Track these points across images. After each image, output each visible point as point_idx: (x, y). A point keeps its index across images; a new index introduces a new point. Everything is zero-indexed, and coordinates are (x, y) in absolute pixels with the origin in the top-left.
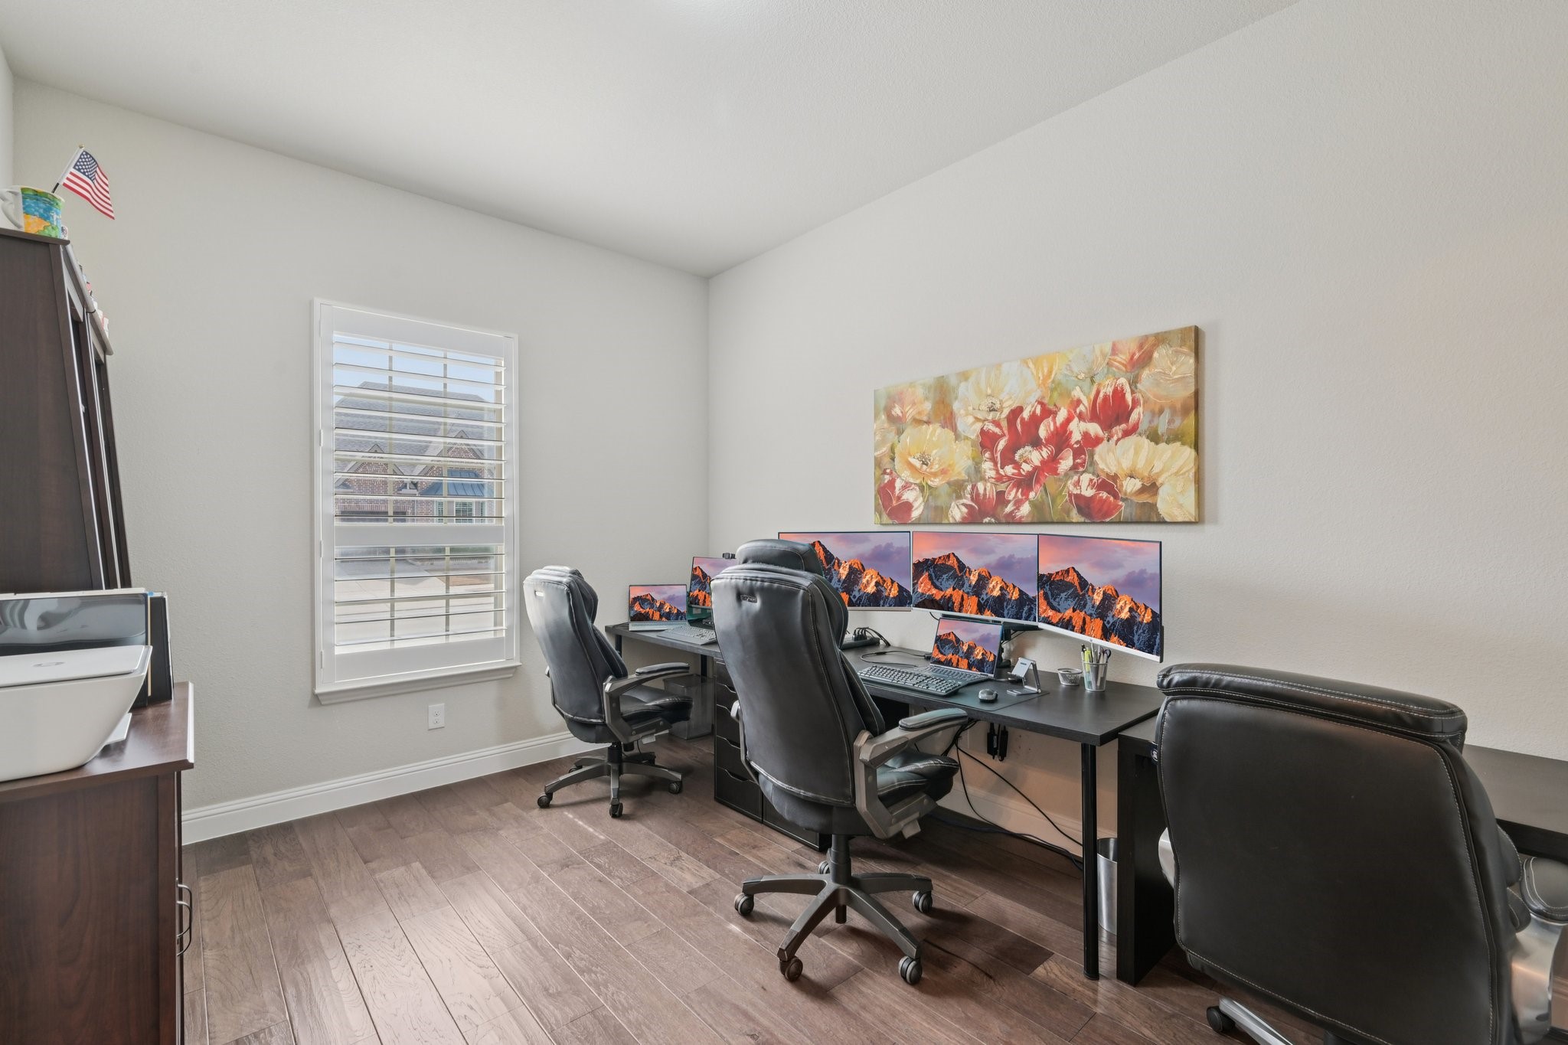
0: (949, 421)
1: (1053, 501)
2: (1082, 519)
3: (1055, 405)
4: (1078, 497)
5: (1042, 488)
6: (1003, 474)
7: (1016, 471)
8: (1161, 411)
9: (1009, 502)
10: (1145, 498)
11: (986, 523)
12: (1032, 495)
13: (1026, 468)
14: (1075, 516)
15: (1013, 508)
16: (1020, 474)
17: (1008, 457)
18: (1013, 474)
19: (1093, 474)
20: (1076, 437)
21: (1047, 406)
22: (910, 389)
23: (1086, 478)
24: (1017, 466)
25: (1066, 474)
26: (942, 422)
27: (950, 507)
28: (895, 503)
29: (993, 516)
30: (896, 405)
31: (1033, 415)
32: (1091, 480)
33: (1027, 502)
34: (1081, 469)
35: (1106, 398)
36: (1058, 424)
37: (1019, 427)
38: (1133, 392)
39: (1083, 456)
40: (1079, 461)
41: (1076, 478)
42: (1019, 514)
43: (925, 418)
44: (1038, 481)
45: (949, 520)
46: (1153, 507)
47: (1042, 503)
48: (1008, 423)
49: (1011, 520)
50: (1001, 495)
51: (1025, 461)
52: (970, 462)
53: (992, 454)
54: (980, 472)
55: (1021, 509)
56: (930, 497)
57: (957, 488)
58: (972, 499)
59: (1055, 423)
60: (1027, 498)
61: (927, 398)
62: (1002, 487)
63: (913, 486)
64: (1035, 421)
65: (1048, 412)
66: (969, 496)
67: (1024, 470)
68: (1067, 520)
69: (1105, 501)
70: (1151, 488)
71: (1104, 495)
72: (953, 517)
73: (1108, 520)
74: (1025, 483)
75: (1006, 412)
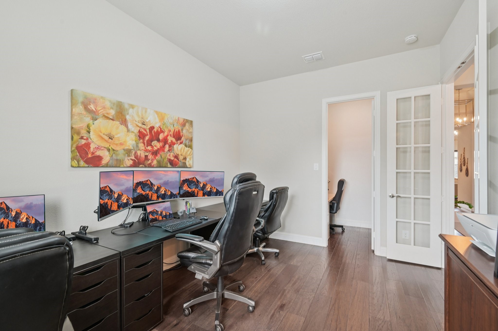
0: (124, 122)
1: (163, 160)
2: (171, 166)
3: (164, 130)
4: (170, 159)
5: (160, 156)
6: (147, 149)
7: (152, 149)
8: (187, 140)
9: (149, 159)
10: (184, 161)
11: (141, 167)
12: (157, 158)
13: (155, 148)
14: (169, 165)
15: (151, 162)
16: (153, 150)
17: (149, 143)
18: (151, 150)
19: (173, 153)
20: (169, 141)
21: (162, 129)
22: (101, 100)
23: (172, 154)
24: (152, 147)
25: (167, 152)
26: (121, 122)
27: (124, 160)
28: (90, 156)
29: (144, 164)
30: (91, 104)
31: (157, 131)
32: (173, 155)
33: (155, 160)
34: (171, 151)
35: (176, 132)
36: (165, 136)
37: (153, 133)
38: (182, 133)
39: (171, 147)
40: (170, 149)
41: (169, 154)
42: (153, 164)
43: (111, 117)
44: (159, 153)
45: (123, 165)
46: (185, 163)
47: (160, 161)
48: (149, 131)
49: (150, 166)
50: (146, 156)
51: (155, 146)
52: (134, 142)
53: (144, 141)
54: (138, 147)
55: (154, 162)
56: (114, 155)
57: (128, 152)
58: (135, 157)
59: (164, 135)
60: (155, 159)
61: (112, 108)
62: (147, 154)
63: (103, 148)
64: (158, 133)
65: (162, 131)
66: (134, 156)
67: (154, 149)
68: (167, 166)
69: (176, 161)
70: (185, 159)
71: (176, 159)
72: (126, 164)
73: (176, 167)
74: (155, 153)
75: (149, 127)
